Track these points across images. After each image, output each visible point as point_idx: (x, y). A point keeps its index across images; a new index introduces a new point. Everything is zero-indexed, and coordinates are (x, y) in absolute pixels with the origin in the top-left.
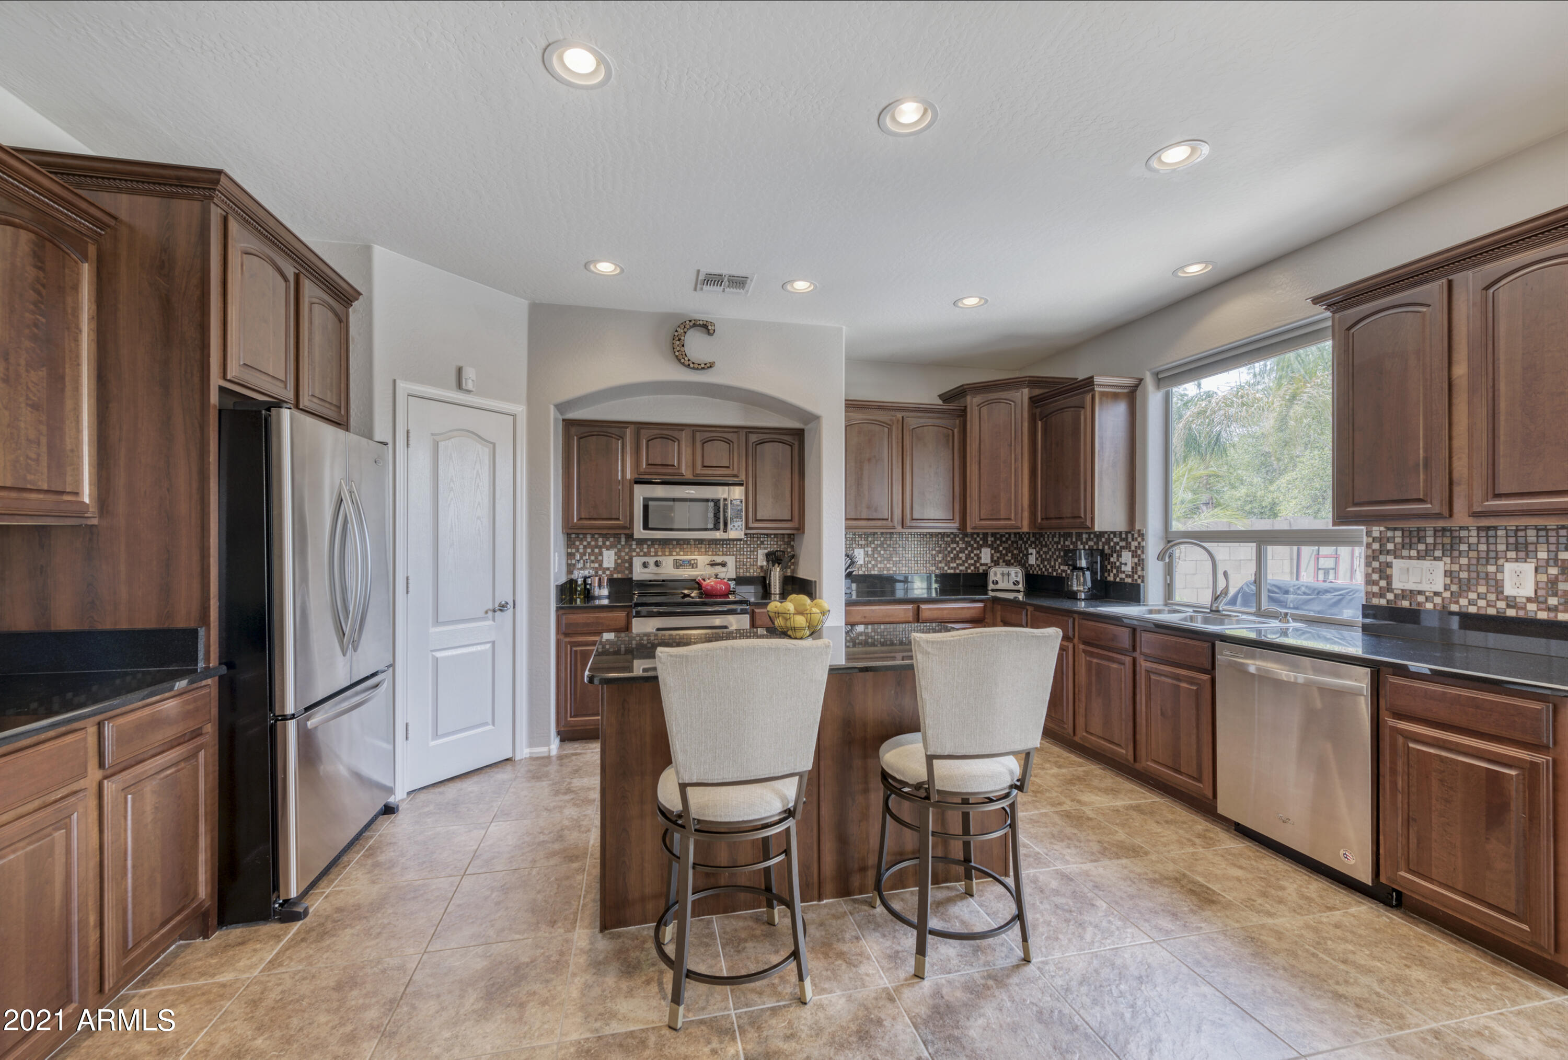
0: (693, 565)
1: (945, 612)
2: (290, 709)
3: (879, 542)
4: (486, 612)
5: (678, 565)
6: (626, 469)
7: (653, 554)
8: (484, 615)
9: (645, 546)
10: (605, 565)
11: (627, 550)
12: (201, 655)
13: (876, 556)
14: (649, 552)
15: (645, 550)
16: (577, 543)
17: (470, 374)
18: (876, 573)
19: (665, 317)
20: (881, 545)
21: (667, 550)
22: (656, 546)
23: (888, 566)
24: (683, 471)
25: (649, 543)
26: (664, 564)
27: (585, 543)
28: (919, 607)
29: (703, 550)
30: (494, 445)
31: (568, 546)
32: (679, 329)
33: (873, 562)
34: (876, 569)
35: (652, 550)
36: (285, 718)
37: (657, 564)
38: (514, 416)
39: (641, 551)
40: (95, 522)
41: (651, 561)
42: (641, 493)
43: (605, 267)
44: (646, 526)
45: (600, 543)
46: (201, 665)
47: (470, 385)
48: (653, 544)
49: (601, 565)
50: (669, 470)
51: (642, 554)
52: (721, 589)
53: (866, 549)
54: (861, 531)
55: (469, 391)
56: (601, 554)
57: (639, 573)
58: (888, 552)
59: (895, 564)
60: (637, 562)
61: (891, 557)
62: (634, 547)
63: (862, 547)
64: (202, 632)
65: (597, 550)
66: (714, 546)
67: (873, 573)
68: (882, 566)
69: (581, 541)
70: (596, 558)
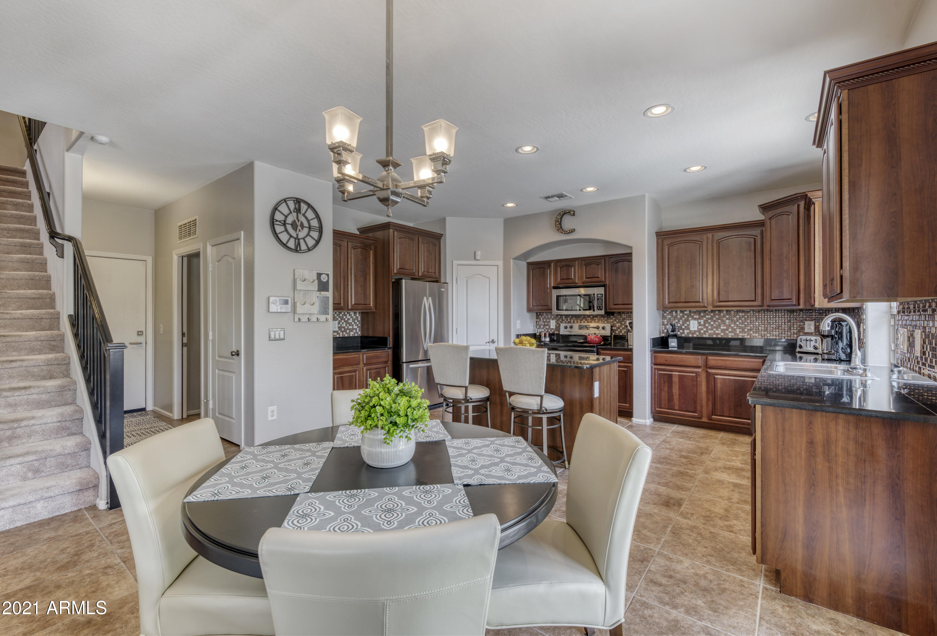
0: (587, 328)
1: (728, 362)
2: (404, 361)
3: (710, 317)
4: (486, 343)
5: (581, 328)
6: (551, 281)
7: (572, 322)
8: (485, 344)
9: (569, 318)
10: (552, 327)
11: (561, 320)
12: (388, 344)
13: (707, 325)
14: (571, 321)
15: (569, 320)
16: (540, 317)
17: (479, 253)
18: (707, 336)
19: (553, 212)
20: (711, 319)
21: (579, 320)
22: (574, 318)
23: (717, 332)
24: (577, 282)
25: (571, 317)
26: (574, 327)
27: (543, 317)
28: (707, 358)
29: (597, 320)
30: (489, 278)
31: (537, 318)
32: (558, 217)
33: (705, 329)
34: (707, 334)
35: (572, 320)
36: (403, 363)
37: (571, 327)
38: (498, 266)
39: (567, 320)
40: (374, 311)
41: (568, 325)
42: (555, 293)
43: (510, 205)
44: (558, 309)
45: (549, 317)
46: (388, 346)
47: (478, 258)
48: (572, 317)
49: (550, 327)
50: (570, 281)
51: (567, 322)
52: (596, 340)
53: (699, 321)
54: (695, 310)
55: (479, 260)
56: (549, 322)
57: (563, 332)
58: (717, 323)
59: (723, 331)
60: (562, 326)
61: (720, 325)
62: (564, 319)
63: (695, 319)
64: (388, 338)
65: (548, 320)
66: (602, 318)
67: (704, 336)
68: (712, 332)
69: (542, 315)
70: (548, 324)
